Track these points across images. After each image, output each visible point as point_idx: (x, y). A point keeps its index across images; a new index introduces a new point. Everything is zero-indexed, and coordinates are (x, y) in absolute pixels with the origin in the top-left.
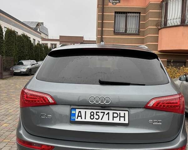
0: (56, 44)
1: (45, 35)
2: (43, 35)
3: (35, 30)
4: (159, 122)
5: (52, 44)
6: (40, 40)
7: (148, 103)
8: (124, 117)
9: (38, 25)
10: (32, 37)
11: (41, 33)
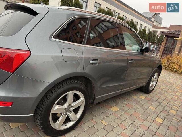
1: (158, 24)
2: (155, 23)
6: (151, 27)
9: (154, 15)
10: (144, 24)
11: (153, 22)
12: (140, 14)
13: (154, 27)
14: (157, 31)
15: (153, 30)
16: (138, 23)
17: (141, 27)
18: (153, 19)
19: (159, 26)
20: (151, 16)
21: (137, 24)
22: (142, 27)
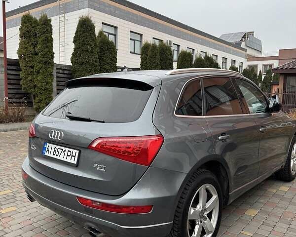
0: (273, 64)
1: (255, 52)
2: (250, 52)
3: (238, 45)
4: (102, 168)
5: (265, 66)
6: (244, 60)
7: (93, 142)
8: (75, 156)
9: (244, 37)
10: (230, 57)
11: (245, 50)
12: (217, 38)
13: (250, 58)
14: (256, 66)
15: (249, 66)
16: (217, 56)
17: (224, 64)
18: (243, 45)
19: (258, 55)
20: (238, 40)
21: (217, 58)
22: (226, 62)
